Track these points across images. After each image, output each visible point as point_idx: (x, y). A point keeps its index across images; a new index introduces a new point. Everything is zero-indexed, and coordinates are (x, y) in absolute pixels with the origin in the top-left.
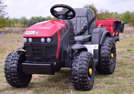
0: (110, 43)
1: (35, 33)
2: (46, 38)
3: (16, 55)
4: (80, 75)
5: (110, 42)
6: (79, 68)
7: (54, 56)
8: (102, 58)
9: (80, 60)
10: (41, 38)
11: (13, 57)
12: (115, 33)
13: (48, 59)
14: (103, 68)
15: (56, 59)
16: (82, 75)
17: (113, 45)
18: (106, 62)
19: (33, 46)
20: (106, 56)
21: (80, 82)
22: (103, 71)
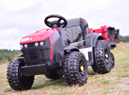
0: (103, 45)
1: (29, 40)
2: (39, 42)
3: (16, 62)
4: (71, 71)
5: (103, 43)
6: (70, 66)
7: (47, 58)
8: (97, 58)
9: (71, 58)
10: (35, 43)
11: (14, 63)
12: (111, 39)
13: (43, 60)
14: (99, 67)
15: (51, 60)
16: (73, 71)
17: (106, 47)
18: (101, 61)
19: (29, 51)
20: (100, 56)
21: (72, 78)
22: (99, 70)
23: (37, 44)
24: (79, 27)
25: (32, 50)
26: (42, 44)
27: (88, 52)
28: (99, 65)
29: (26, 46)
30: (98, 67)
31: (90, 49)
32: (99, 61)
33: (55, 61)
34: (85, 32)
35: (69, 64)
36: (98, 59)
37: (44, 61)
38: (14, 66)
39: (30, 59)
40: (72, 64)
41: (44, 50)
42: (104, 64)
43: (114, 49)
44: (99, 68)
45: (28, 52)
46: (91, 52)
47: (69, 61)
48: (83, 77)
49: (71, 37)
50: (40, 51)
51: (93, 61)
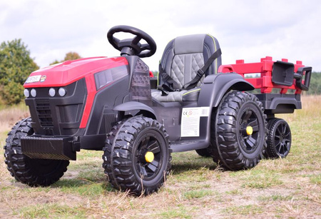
0: (238, 103)
1: (40, 80)
2: (57, 88)
3: (27, 124)
4: (116, 161)
6: (115, 148)
7: (74, 124)
8: (219, 133)
9: (121, 132)
10: (49, 88)
11: (21, 126)
12: (283, 89)
13: (64, 129)
14: (223, 155)
15: (81, 129)
16: (119, 161)
17: (251, 109)
18: (227, 142)
19: (38, 105)
20: (226, 130)
21: (117, 176)
22: (224, 161)
23: (52, 92)
24: (200, 56)
25: (44, 104)
26: (62, 92)
27: (201, 117)
28: (222, 149)
29: (34, 92)
30: (220, 153)
31: (206, 111)
32: (224, 140)
33: (95, 132)
34: (210, 68)
35: (114, 145)
36: (220, 136)
37: (67, 130)
38: (20, 131)
39: (40, 121)
40: (119, 144)
41: (67, 107)
42: (233, 149)
43: (293, 112)
44: (221, 157)
45: (36, 106)
46: (206, 117)
47: (116, 138)
48: (149, 175)
49: (182, 76)
50: (57, 109)
51: (207, 139)
